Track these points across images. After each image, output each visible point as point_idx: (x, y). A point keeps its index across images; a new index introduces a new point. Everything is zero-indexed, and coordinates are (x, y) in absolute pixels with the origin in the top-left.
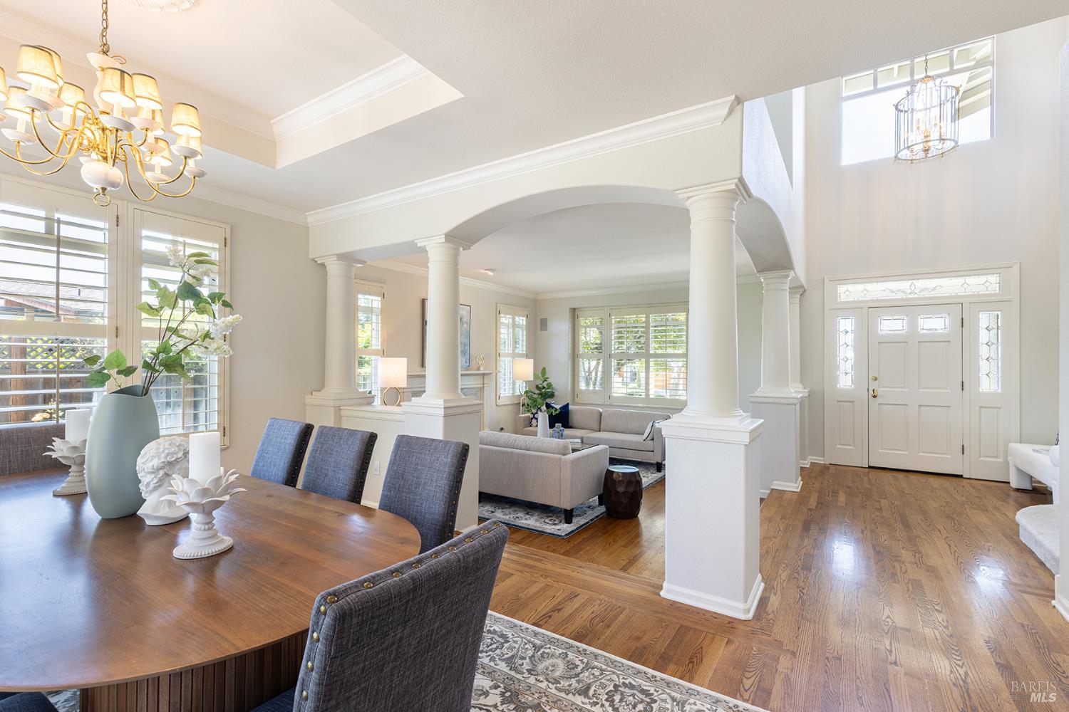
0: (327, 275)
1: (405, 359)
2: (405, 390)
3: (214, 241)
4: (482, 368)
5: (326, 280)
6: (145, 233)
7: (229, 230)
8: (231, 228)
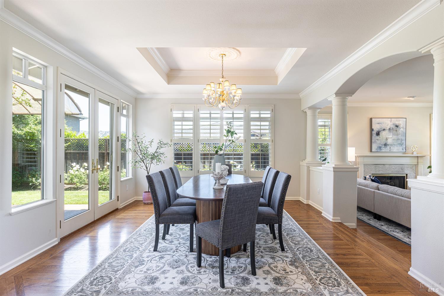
0: (307, 116)
1: (354, 148)
2: (359, 163)
3: (269, 111)
4: (414, 153)
5: (307, 118)
6: (251, 112)
7: (273, 106)
8: (274, 105)
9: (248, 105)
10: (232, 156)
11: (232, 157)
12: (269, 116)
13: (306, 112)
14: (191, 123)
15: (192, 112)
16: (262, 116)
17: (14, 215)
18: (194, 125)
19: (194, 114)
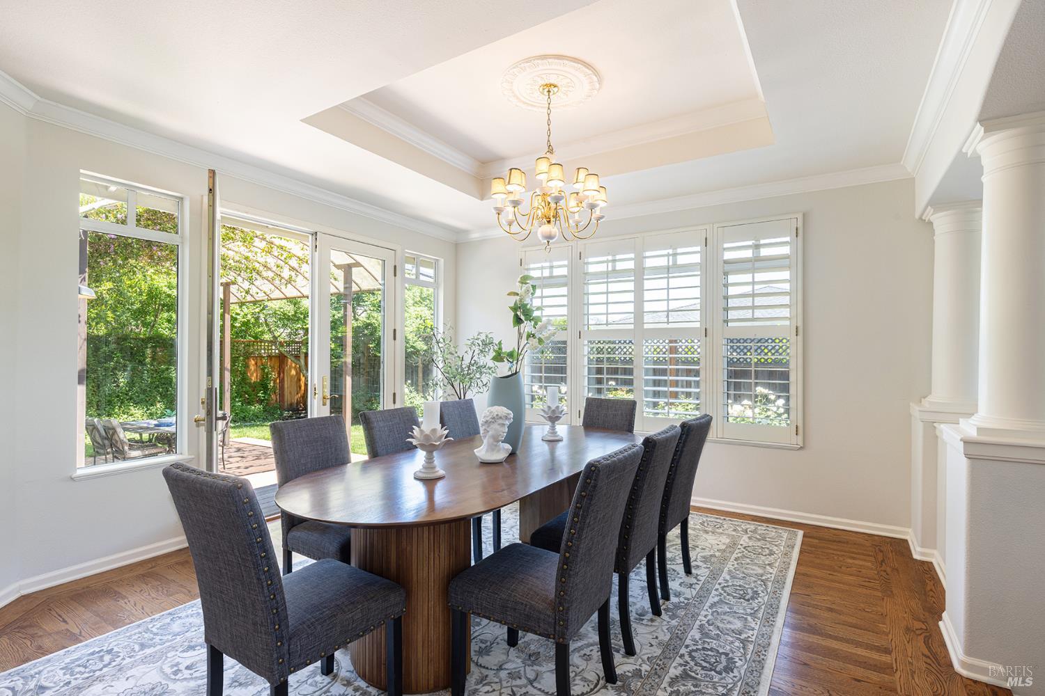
3: (786, 235)
6: (727, 245)
7: (800, 220)
8: (804, 215)
9: (716, 226)
10: (666, 376)
11: (666, 381)
12: (786, 250)
13: (930, 223)
14: (564, 290)
15: (566, 263)
16: (764, 252)
17: (81, 480)
18: (571, 295)
19: (571, 267)
